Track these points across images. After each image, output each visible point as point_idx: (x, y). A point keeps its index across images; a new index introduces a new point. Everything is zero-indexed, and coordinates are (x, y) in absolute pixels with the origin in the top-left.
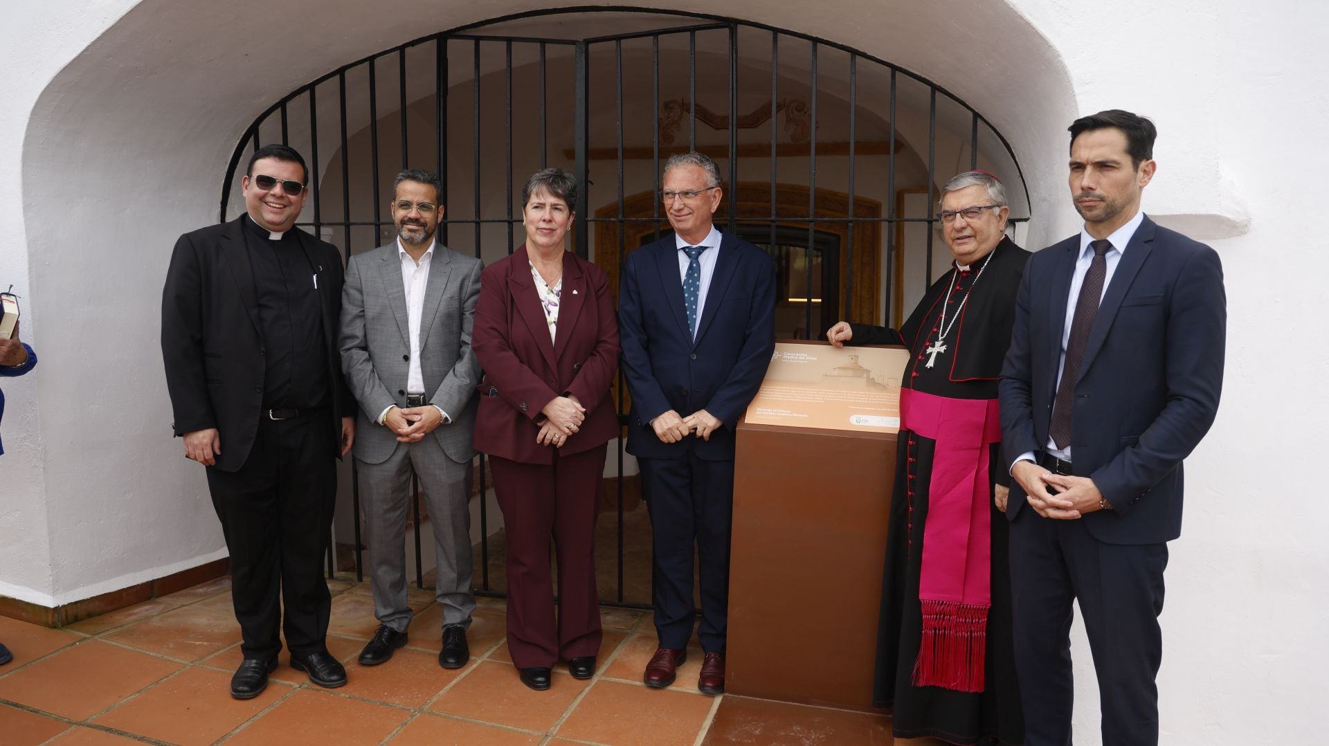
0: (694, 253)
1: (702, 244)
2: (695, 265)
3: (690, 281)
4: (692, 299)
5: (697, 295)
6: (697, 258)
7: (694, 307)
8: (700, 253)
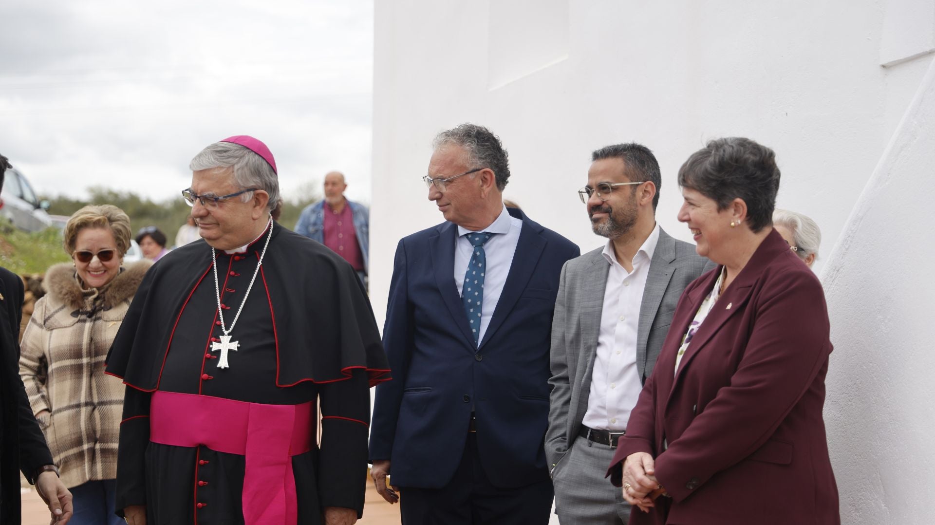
0: (477, 239)
1: (487, 230)
2: (478, 254)
3: (474, 273)
4: (476, 294)
5: (482, 289)
6: (481, 245)
7: (479, 303)
8: (485, 241)
